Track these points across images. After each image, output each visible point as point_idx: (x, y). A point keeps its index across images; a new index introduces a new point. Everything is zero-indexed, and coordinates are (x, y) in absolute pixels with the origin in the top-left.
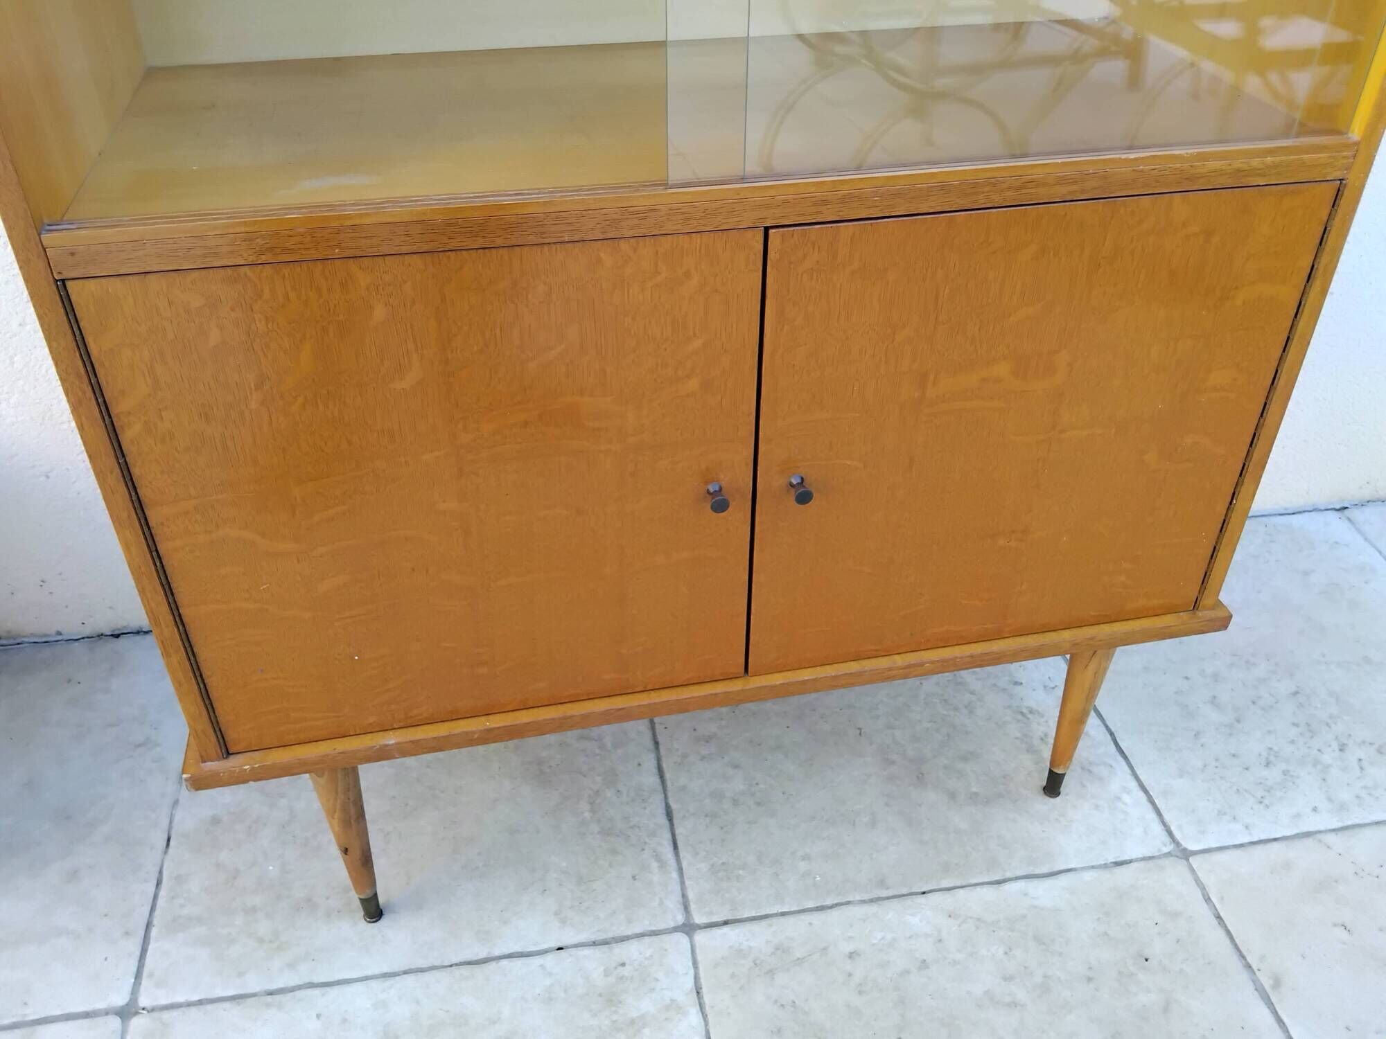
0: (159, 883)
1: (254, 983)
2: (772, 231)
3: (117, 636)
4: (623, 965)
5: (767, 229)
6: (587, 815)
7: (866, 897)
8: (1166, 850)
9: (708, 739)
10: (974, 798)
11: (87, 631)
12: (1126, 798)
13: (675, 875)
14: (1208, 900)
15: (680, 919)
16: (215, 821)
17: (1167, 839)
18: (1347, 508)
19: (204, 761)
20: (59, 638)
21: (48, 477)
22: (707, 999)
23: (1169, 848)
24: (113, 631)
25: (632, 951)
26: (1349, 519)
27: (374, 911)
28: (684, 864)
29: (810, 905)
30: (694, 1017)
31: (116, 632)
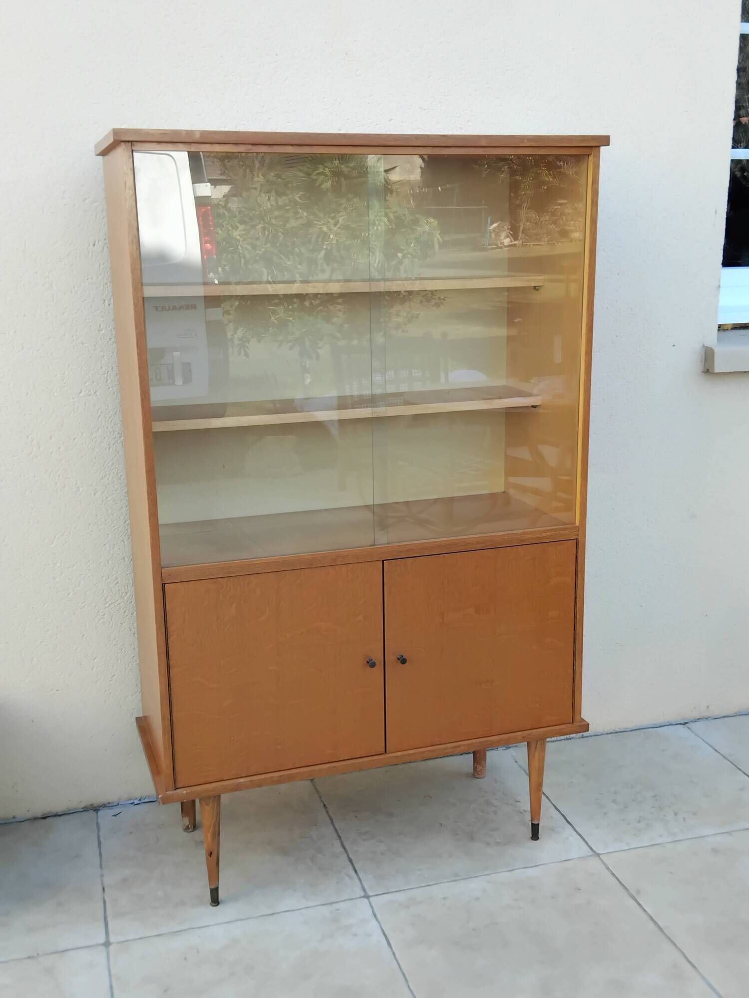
0: (105, 902)
1: (163, 930)
2: (385, 562)
3: (45, 818)
4: (338, 910)
5: (383, 561)
6: (310, 864)
7: (449, 880)
8: (589, 854)
9: (365, 833)
10: (498, 844)
11: (29, 815)
12: (571, 838)
13: (357, 880)
14: (608, 869)
15: (362, 894)
16: (125, 880)
17: (590, 851)
18: (687, 723)
19: (167, 791)
20: (14, 820)
21: (33, 721)
22: (378, 917)
23: (591, 853)
24: (42, 815)
25: (342, 906)
26: (688, 728)
27: (215, 901)
28: (361, 876)
29: (423, 885)
30: (374, 922)
31: (45, 816)
